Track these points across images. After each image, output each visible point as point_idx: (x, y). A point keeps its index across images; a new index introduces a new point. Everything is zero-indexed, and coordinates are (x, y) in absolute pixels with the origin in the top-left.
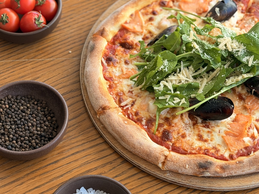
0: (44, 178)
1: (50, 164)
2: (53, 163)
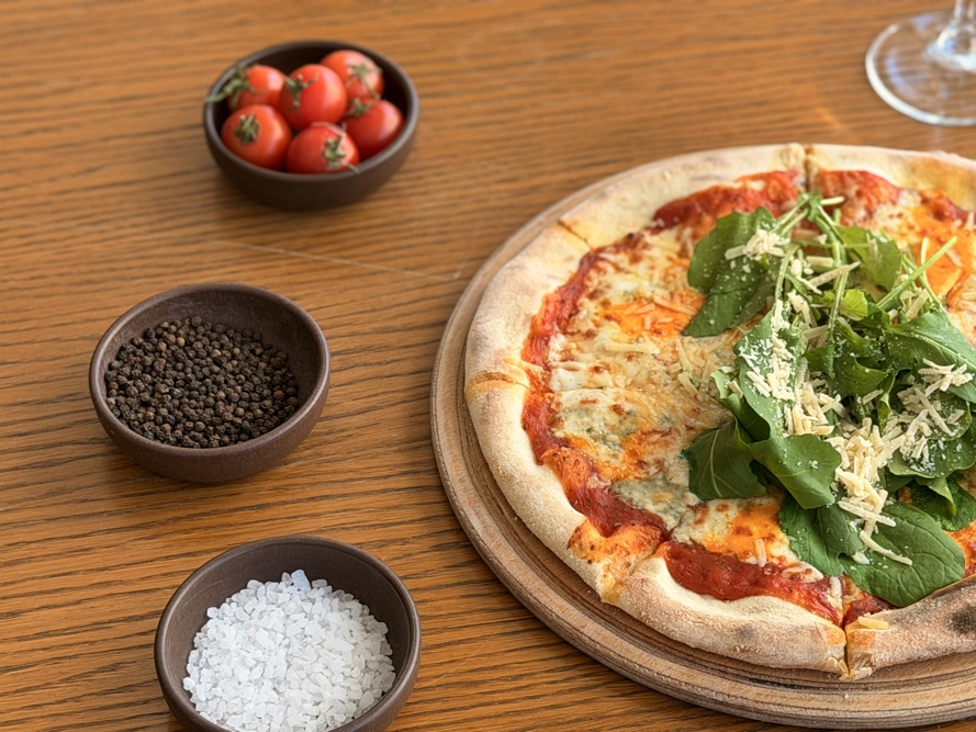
0: (215, 537)
1: (242, 509)
2: (251, 508)
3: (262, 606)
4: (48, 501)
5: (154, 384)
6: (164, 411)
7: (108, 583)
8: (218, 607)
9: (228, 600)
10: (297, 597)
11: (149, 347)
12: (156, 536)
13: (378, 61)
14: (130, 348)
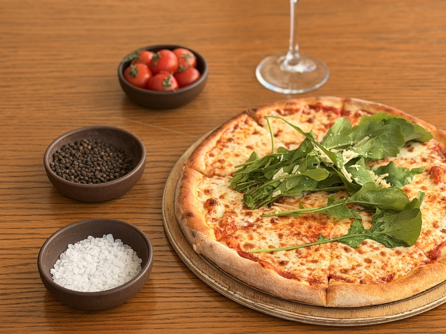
3: (92, 246)
4: (19, 201)
5: (73, 161)
6: (73, 171)
7: (33, 234)
8: (74, 244)
9: (78, 242)
10: (107, 244)
11: (75, 147)
12: (58, 219)
13: (196, 54)
14: (67, 146)
